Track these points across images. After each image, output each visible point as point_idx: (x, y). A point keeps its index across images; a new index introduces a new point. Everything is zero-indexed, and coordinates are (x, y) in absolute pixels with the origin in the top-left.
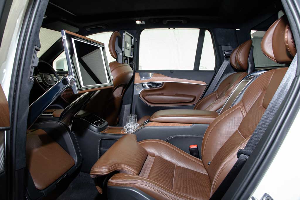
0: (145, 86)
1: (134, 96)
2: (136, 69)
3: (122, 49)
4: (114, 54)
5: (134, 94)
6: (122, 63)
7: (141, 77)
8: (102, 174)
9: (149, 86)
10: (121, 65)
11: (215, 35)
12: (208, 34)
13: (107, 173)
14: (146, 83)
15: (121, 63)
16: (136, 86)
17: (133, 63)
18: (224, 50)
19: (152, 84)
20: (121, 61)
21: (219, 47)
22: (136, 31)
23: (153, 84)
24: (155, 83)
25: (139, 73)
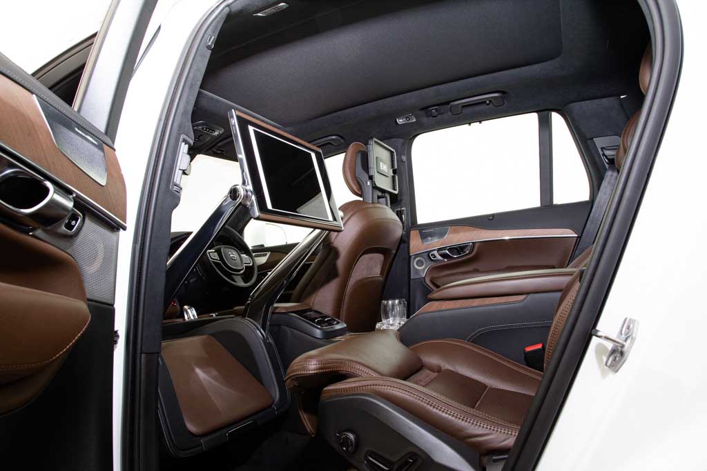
0: (435, 257)
1: (411, 282)
2: (411, 223)
3: (368, 173)
4: (355, 185)
5: (412, 277)
6: (373, 203)
7: (424, 237)
8: (306, 372)
9: (444, 256)
10: (371, 206)
11: (573, 120)
12: (558, 122)
13: (316, 371)
14: (435, 250)
15: (371, 202)
16: (415, 258)
17: (403, 209)
18: (602, 149)
19: (449, 250)
20: (371, 199)
21: (589, 141)
22: (401, 140)
23: (451, 249)
24: (455, 248)
25: (417, 231)
